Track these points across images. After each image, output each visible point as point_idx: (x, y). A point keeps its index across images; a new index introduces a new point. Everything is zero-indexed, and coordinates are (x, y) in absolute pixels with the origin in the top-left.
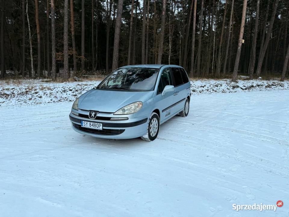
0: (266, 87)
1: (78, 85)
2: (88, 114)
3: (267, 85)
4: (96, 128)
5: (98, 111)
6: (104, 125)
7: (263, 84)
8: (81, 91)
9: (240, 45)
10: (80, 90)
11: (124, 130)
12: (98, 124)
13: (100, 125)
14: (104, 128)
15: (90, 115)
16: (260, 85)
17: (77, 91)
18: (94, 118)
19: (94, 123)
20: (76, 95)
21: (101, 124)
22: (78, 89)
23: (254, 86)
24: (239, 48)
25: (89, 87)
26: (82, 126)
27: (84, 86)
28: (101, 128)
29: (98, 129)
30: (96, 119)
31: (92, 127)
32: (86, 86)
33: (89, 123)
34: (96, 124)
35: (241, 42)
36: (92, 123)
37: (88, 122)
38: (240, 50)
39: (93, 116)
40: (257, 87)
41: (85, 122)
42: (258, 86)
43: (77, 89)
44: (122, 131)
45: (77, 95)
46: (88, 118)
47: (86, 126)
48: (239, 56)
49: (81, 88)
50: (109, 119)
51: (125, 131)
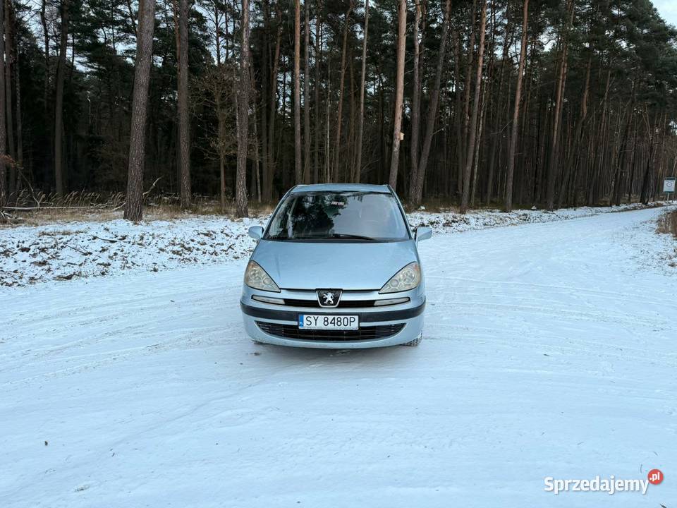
0: (444, 225)
1: (44, 234)
2: (315, 297)
3: (444, 221)
4: (342, 328)
5: (341, 290)
6: (363, 318)
7: (438, 219)
8: (56, 249)
9: (397, 143)
10: (52, 247)
11: (403, 325)
12: (349, 317)
13: (352, 320)
14: (363, 324)
15: (323, 299)
16: (434, 222)
17: (43, 250)
18: (334, 304)
19: (336, 317)
20: (44, 263)
21: (357, 317)
22: (47, 245)
23: (426, 224)
24: (396, 149)
25: (76, 237)
26: (300, 328)
27: (61, 236)
28: (354, 326)
29: (348, 328)
30: (340, 306)
31: (331, 327)
32: (68, 238)
33: (321, 318)
34: (342, 317)
35: (398, 137)
36: (330, 318)
37: (320, 316)
38: (398, 153)
39: (329, 301)
40: (431, 227)
41: (312, 316)
42: (432, 223)
43: (43, 246)
44: (398, 328)
45: (49, 261)
46: (319, 307)
47: (313, 327)
48: (397, 165)
49: (54, 243)
50: (370, 304)
51: (406, 327)
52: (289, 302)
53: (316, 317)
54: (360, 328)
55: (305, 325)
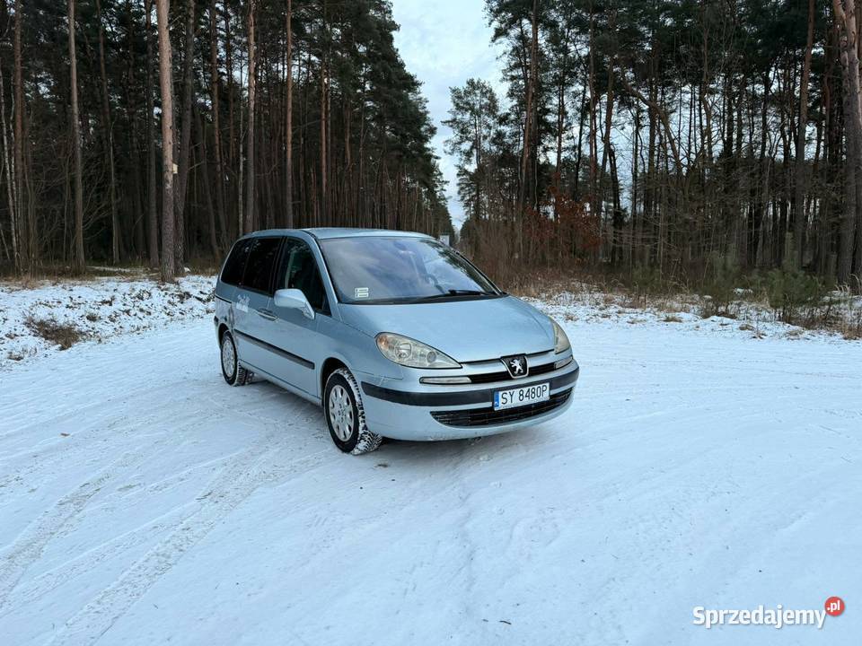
2: (502, 368)
4: (536, 400)
5: (526, 354)
9: (170, 178)
11: (571, 389)
12: (541, 386)
13: (544, 388)
14: (554, 392)
15: (512, 369)
18: (525, 374)
19: (531, 388)
21: (548, 385)
24: (169, 186)
26: (496, 409)
28: (545, 396)
29: (540, 399)
30: (530, 375)
31: (526, 401)
33: (516, 392)
34: (536, 387)
35: (170, 171)
36: (525, 390)
37: (514, 391)
38: (172, 192)
39: (519, 370)
41: (508, 392)
46: (511, 379)
47: (509, 405)
48: (172, 209)
50: (551, 367)
52: (476, 379)
53: (511, 391)
54: (551, 397)
55: (500, 404)
